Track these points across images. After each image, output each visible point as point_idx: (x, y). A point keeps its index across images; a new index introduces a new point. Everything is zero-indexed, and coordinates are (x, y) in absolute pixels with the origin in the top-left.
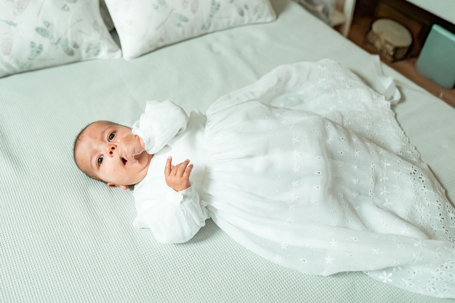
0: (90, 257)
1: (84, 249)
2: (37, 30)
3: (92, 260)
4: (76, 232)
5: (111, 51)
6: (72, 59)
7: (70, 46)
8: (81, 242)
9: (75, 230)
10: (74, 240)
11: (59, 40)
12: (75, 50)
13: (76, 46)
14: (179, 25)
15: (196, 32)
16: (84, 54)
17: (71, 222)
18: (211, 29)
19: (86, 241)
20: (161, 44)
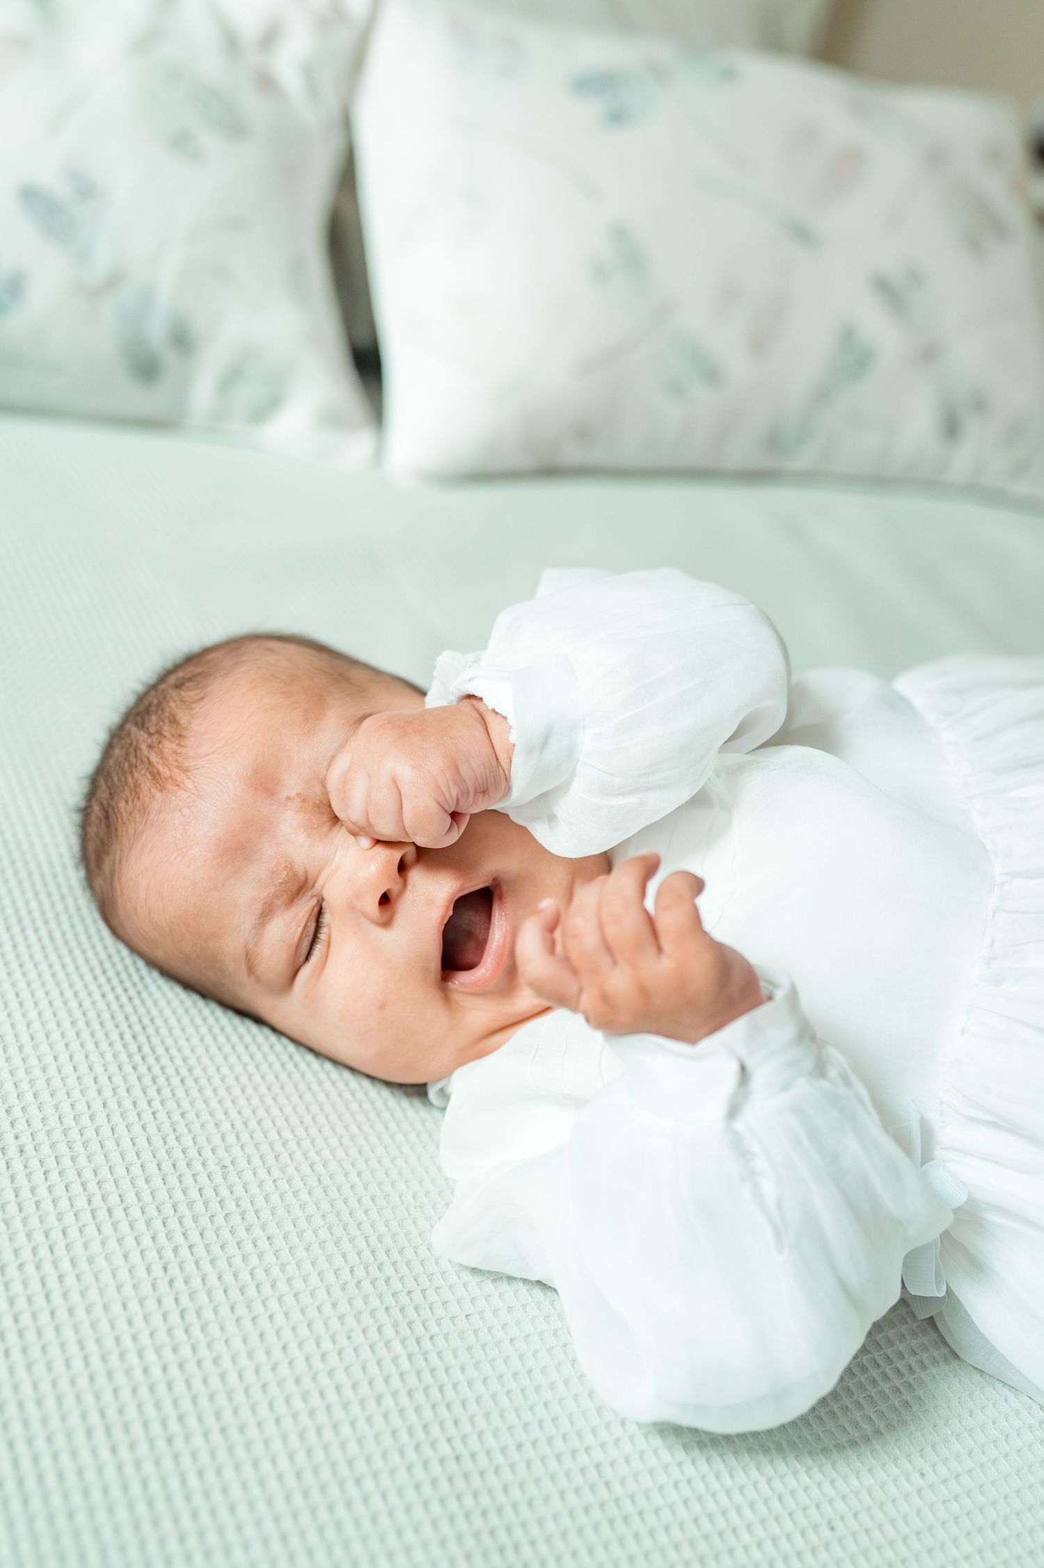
0: (126, 1394)
1: (86, 1329)
2: (31, 196)
3: (132, 1413)
4: (47, 1205)
5: (331, 420)
6: (138, 399)
7: (156, 331)
8: (70, 1280)
9: (42, 1191)
10: (26, 1254)
11: (114, 281)
12: (170, 359)
13: (182, 340)
14: (677, 389)
15: (740, 453)
16: (203, 393)
17: (25, 1139)
18: (802, 461)
19: (106, 1277)
20: (572, 454)
